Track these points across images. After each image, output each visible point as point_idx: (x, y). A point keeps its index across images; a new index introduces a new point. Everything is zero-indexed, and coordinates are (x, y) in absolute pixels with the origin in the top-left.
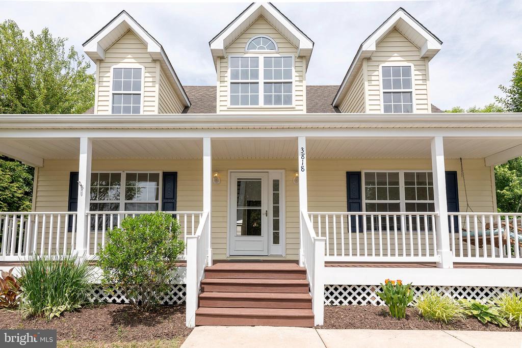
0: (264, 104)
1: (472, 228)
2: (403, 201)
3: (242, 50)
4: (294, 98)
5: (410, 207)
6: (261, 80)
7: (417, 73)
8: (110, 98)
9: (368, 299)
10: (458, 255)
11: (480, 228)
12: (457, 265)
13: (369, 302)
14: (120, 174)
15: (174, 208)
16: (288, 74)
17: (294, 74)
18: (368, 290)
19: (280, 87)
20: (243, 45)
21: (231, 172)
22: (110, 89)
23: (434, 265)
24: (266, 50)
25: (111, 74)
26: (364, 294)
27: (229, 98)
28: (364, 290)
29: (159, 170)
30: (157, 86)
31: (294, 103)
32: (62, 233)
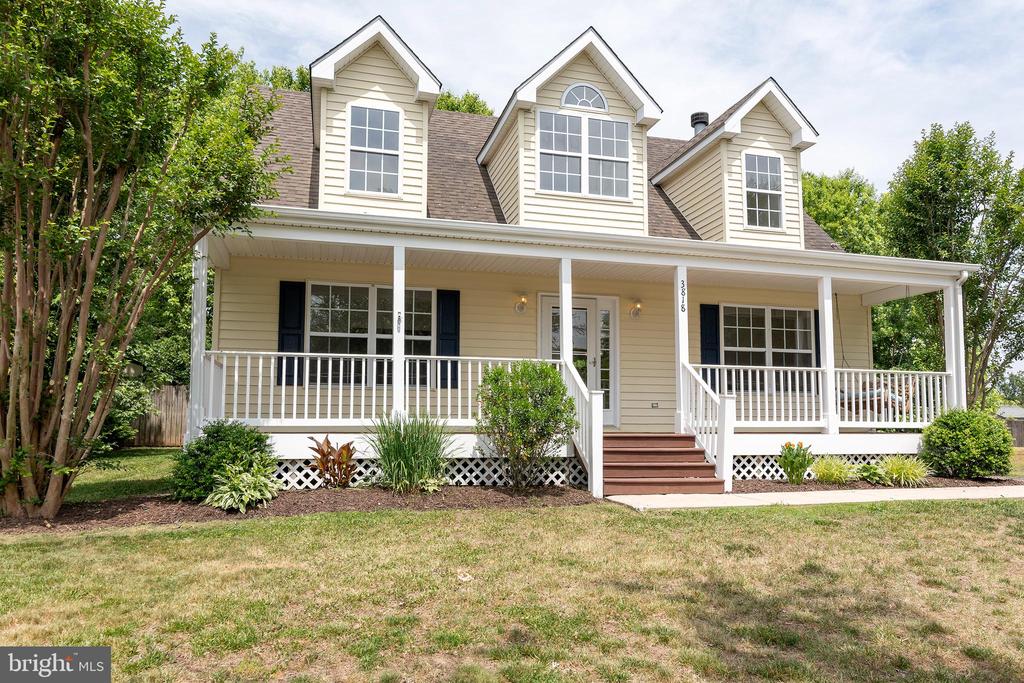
0: (590, 192)
1: (849, 388)
2: (769, 350)
3: (557, 103)
4: (631, 188)
5: (778, 360)
6: (585, 155)
7: (788, 168)
8: (347, 157)
9: (754, 472)
10: (842, 418)
11: (857, 388)
12: (843, 431)
13: (754, 477)
14: (367, 289)
15: (455, 350)
16: (623, 149)
17: (631, 150)
18: (754, 461)
19: (611, 167)
20: (558, 96)
21: (542, 296)
22: (348, 140)
23: (820, 431)
24: (592, 108)
25: (347, 115)
26: (749, 467)
27: (538, 178)
28: (749, 461)
29: (433, 286)
30: (425, 144)
31: (632, 195)
32: (266, 386)
